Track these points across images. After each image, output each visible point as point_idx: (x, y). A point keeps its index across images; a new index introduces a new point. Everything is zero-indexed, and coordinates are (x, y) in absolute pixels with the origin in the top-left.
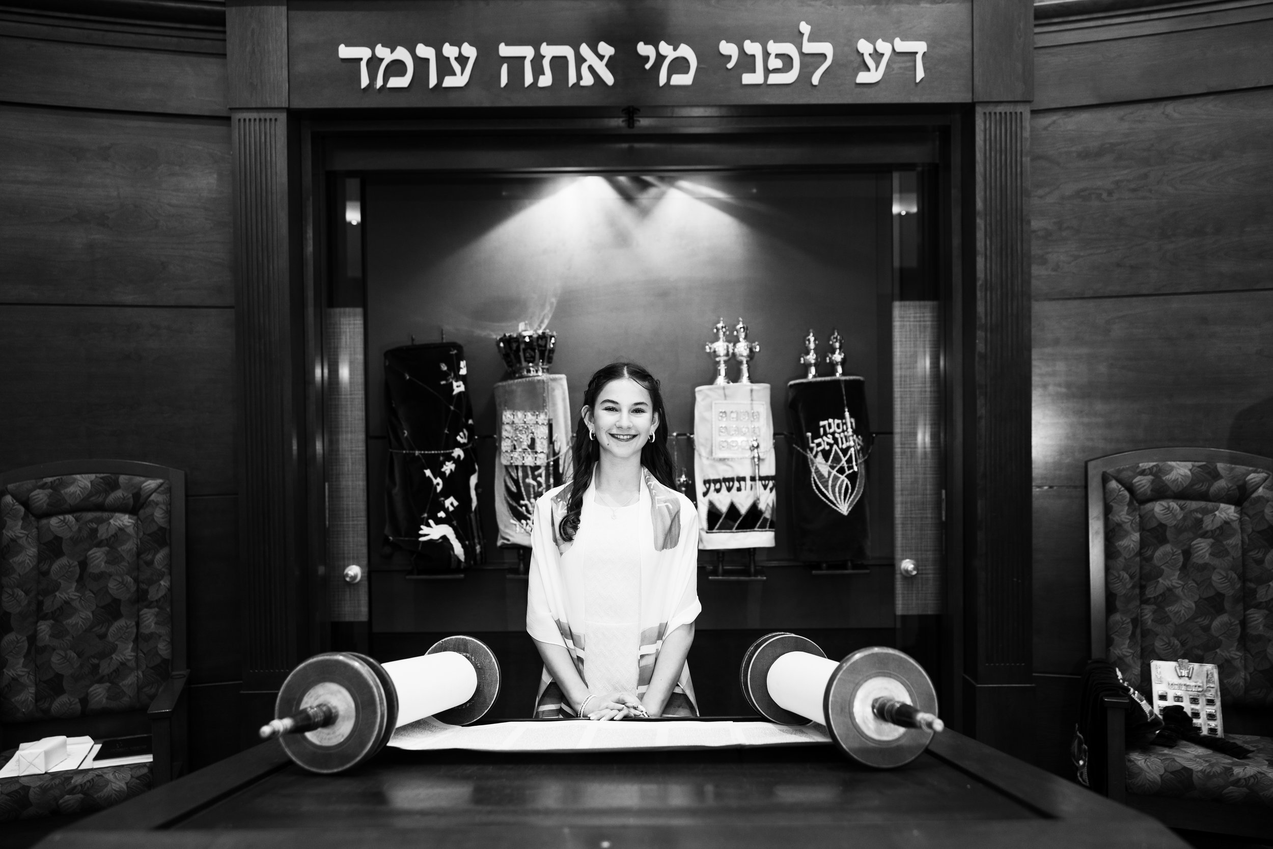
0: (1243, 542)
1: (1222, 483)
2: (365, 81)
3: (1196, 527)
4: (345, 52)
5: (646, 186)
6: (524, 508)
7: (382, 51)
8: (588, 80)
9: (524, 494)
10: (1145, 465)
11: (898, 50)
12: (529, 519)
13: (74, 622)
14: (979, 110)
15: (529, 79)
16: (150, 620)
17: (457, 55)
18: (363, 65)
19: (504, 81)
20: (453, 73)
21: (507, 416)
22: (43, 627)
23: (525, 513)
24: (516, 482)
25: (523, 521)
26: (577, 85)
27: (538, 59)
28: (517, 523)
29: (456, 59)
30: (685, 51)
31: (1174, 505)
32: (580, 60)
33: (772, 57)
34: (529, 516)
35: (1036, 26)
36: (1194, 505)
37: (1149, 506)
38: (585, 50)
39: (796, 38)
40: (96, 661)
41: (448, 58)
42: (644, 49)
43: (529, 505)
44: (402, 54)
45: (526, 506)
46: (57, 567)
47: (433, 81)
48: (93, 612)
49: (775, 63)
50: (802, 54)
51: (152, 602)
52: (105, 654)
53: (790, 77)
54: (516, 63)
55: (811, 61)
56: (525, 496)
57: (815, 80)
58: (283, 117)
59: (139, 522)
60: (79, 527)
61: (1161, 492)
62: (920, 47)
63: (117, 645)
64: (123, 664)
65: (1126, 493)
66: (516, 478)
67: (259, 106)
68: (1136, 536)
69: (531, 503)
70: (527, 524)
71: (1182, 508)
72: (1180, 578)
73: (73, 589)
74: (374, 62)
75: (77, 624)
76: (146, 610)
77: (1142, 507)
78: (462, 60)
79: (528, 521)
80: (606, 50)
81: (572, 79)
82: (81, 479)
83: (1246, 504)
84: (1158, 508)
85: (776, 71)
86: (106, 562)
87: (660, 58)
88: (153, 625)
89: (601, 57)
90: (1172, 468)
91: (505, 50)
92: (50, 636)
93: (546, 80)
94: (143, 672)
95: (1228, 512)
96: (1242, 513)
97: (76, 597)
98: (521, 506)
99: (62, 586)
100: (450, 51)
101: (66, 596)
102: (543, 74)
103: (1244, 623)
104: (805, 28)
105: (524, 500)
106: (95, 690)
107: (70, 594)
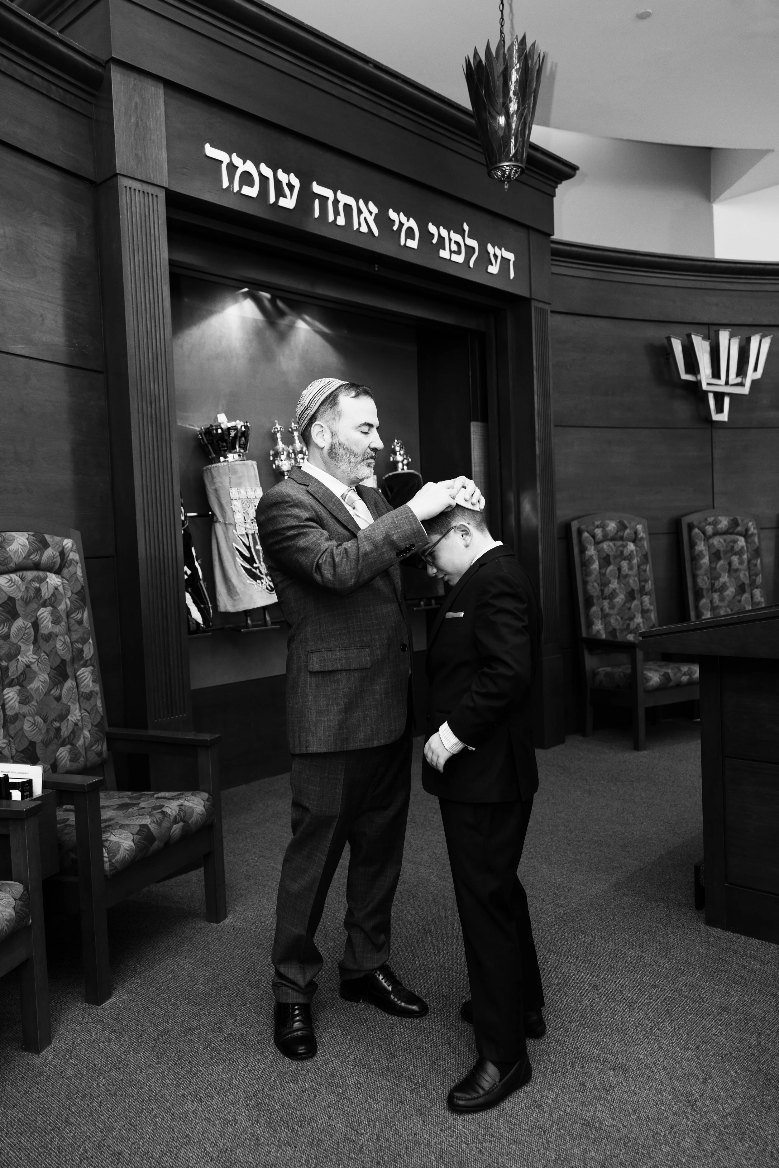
0: (638, 561)
1: (628, 531)
2: (225, 184)
3: (621, 556)
4: (211, 151)
5: (282, 314)
6: (258, 570)
7: (237, 161)
8: (364, 229)
9: (256, 557)
10: (598, 523)
11: (504, 256)
12: (263, 578)
13: (36, 686)
14: (534, 304)
15: (331, 218)
16: (88, 679)
17: (287, 182)
18: (224, 167)
19: (317, 214)
20: (285, 196)
21: (234, 493)
22: (11, 694)
23: (259, 574)
24: (249, 548)
25: (258, 581)
26: (358, 229)
27: (336, 202)
28: (254, 582)
29: (287, 184)
30: (412, 223)
31: (611, 544)
32: (360, 212)
33: (453, 242)
34: (262, 576)
35: (552, 260)
36: (619, 543)
37: (601, 545)
38: (361, 202)
39: (462, 233)
40: (57, 724)
41: (281, 182)
42: (392, 215)
43: (261, 568)
44: (249, 166)
45: (258, 568)
46: (16, 630)
47: (272, 199)
48: (49, 674)
49: (454, 247)
50: (465, 244)
51: (87, 660)
52: (63, 717)
53: (460, 259)
54: (324, 200)
55: (470, 250)
56: (257, 561)
57: (471, 264)
58: (162, 195)
59: (65, 581)
60: (26, 587)
61: (606, 538)
62: (511, 256)
63: (69, 706)
64: (76, 724)
65: (591, 538)
66: (248, 545)
67: (144, 179)
68: (597, 563)
69: (262, 565)
70: (262, 583)
71: (615, 545)
72: (618, 583)
73: (31, 652)
74: (232, 168)
75: (38, 688)
76: (83, 669)
77: (598, 546)
78: (291, 187)
79: (262, 580)
80: (375, 210)
81: (356, 226)
82: (17, 536)
83: (637, 541)
84: (605, 545)
85: (454, 252)
86: (52, 622)
87: (401, 224)
88: (91, 683)
89: (371, 213)
90: (608, 525)
91: (317, 188)
92: (19, 703)
93: (341, 221)
94: (89, 731)
95: (631, 546)
96: (636, 546)
97: (35, 660)
98: (256, 568)
99: (22, 649)
100: (282, 176)
101: (27, 660)
102: (340, 215)
103: (642, 604)
104: (466, 227)
105: (256, 563)
106: (61, 754)
107: (30, 657)
